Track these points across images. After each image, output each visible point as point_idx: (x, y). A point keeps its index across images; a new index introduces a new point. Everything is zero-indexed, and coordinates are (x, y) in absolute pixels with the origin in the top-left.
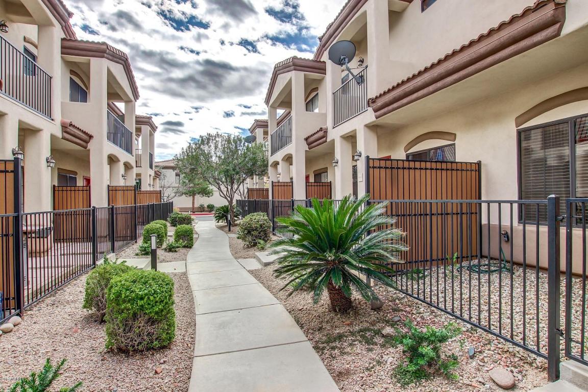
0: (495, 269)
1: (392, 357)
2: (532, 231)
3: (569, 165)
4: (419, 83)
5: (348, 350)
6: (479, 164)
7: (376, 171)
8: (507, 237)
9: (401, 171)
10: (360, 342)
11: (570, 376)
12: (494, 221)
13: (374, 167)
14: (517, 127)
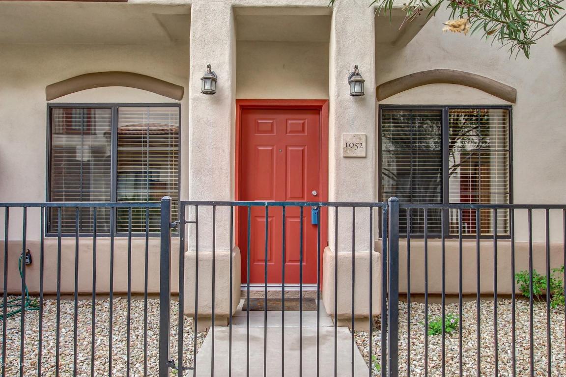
0: (15, 309)
2: (88, 246)
3: (110, 161)
8: (30, 258)
12: (15, 236)
14: (48, 100)
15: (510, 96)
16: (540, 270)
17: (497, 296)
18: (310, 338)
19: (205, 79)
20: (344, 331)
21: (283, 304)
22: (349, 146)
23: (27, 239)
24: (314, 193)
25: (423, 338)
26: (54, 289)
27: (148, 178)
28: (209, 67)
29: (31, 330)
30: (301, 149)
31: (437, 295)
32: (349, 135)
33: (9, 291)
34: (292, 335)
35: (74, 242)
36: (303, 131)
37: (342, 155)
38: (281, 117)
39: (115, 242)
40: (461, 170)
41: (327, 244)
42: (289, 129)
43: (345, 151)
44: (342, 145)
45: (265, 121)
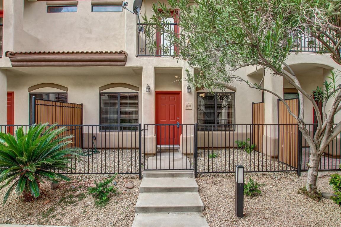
1: (90, 201)
4: (57, 58)
5: (65, 211)
6: (82, 105)
7: (39, 106)
8: (95, 138)
9: (51, 107)
10: (67, 205)
11: (145, 176)
12: (90, 132)
13: (38, 104)
14: (99, 91)
15: (235, 90)
16: (244, 140)
17: (230, 148)
18: (176, 159)
19: (147, 88)
20: (185, 157)
21: (169, 151)
22: (187, 106)
23: (89, 132)
24: (178, 118)
25: (207, 159)
26: (104, 147)
27: (129, 114)
28: (148, 85)
29: (99, 158)
30: (174, 105)
31: (219, 148)
32: (187, 103)
33: (89, 147)
34: (171, 159)
35: (109, 133)
36: (175, 100)
37: (185, 109)
38: (168, 96)
39: (123, 133)
40: (228, 106)
41: (181, 133)
42: (170, 99)
43: (186, 108)
44: (185, 106)
45: (163, 97)
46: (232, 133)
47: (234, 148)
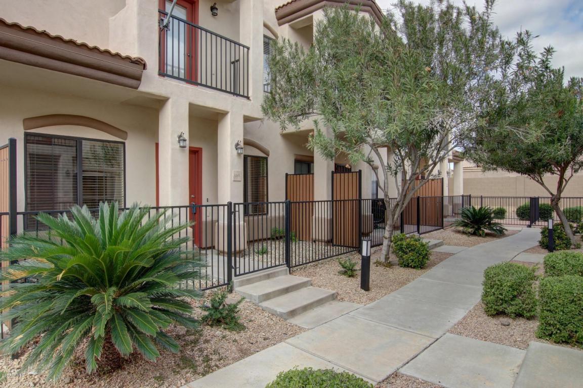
15: (267, 153)
22: (236, 176)
24: (193, 196)
32: (235, 171)
37: (233, 180)
44: (233, 175)
46: (265, 217)
47: (269, 239)
